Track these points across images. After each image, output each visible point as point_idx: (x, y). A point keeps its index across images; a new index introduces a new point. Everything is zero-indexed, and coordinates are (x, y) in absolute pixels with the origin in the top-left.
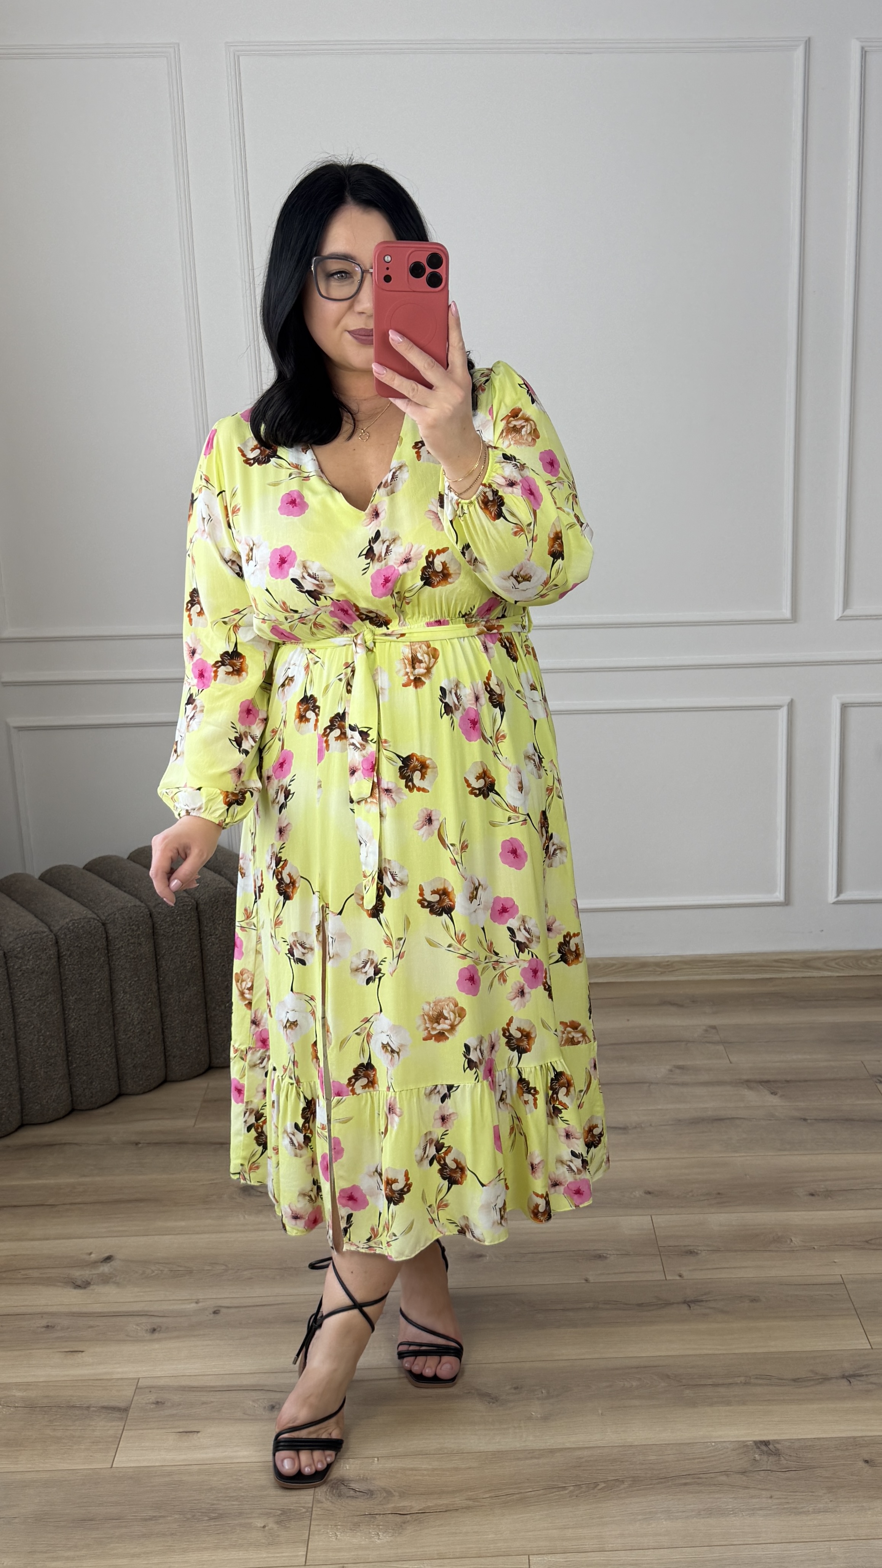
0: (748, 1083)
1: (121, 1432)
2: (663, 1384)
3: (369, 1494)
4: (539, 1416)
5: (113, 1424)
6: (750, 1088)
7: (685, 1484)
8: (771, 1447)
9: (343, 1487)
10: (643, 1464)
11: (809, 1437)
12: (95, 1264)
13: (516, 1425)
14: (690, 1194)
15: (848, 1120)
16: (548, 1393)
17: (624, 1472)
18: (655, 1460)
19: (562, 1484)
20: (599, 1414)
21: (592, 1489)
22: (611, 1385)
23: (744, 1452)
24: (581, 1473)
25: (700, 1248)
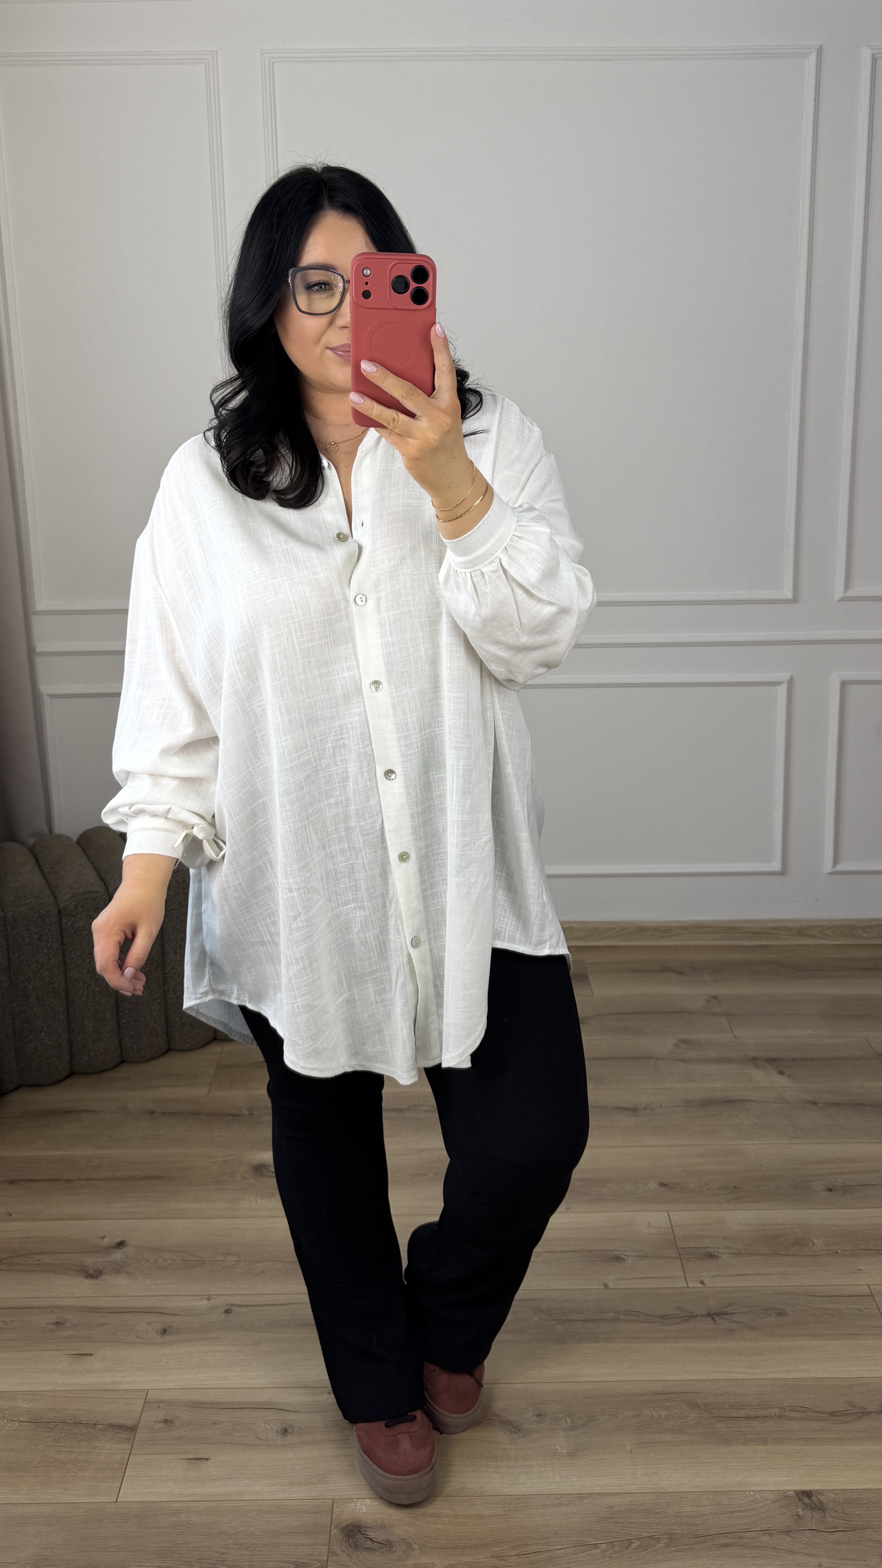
0: (755, 1061)
1: (128, 1457)
2: (693, 1415)
3: (388, 1546)
4: (564, 1451)
5: (121, 1446)
6: (757, 1067)
7: (726, 1545)
8: (814, 1499)
9: (359, 1536)
10: (678, 1517)
12: (106, 1250)
13: (541, 1462)
14: (707, 1187)
15: (858, 1105)
16: (572, 1422)
17: (658, 1527)
18: (691, 1513)
19: (592, 1540)
20: (628, 1451)
21: (626, 1549)
22: (638, 1416)
23: (784, 1506)
24: (614, 1526)
25: (721, 1251)
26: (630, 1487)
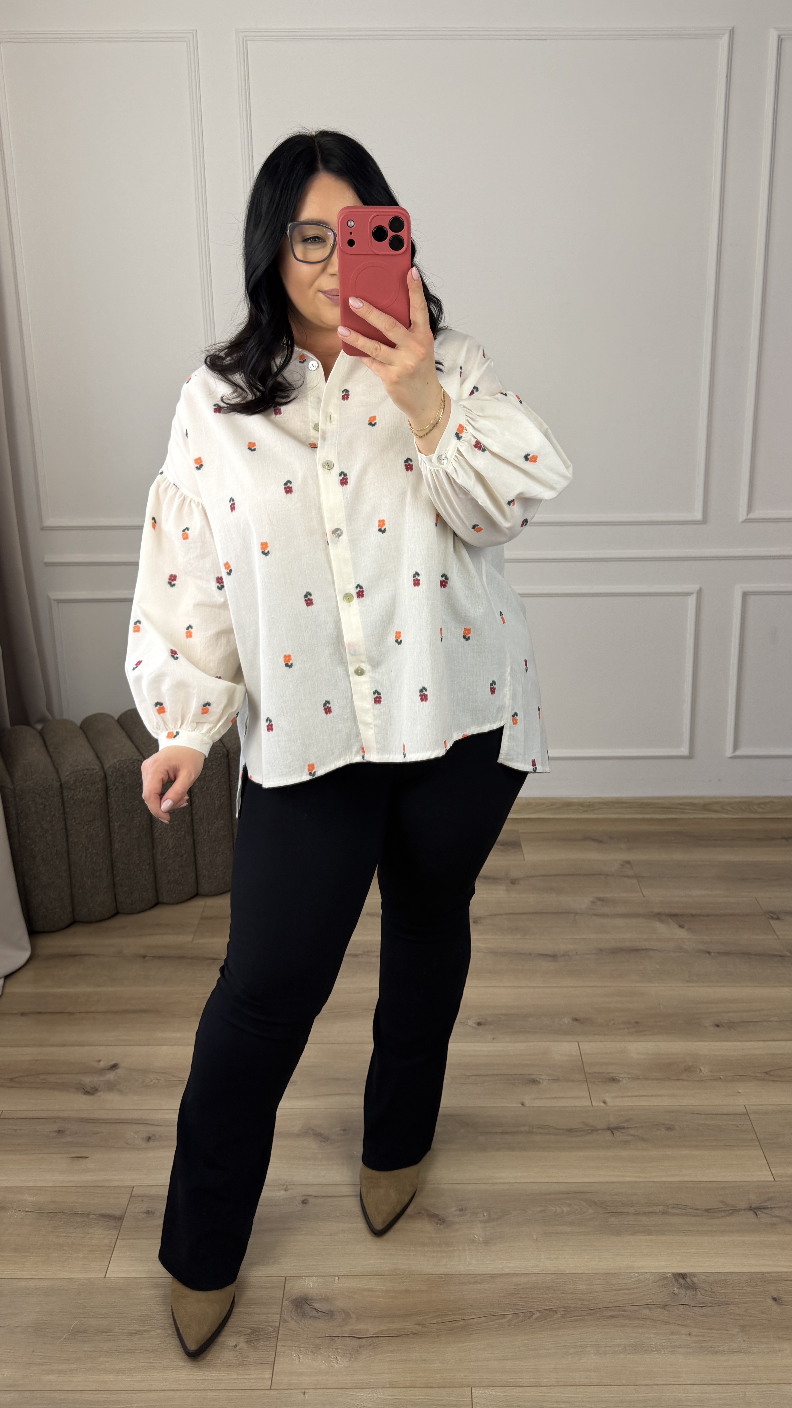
0: (659, 916)
1: (115, 1242)
2: (591, 1211)
3: (330, 1314)
4: (481, 1239)
5: (109, 1232)
6: (661, 921)
7: (612, 1317)
8: (688, 1280)
9: (306, 1306)
10: (572, 1293)
11: (721, 1270)
12: (103, 1071)
13: (460, 1248)
14: (612, 1022)
15: (746, 955)
16: (489, 1216)
17: (557, 1302)
18: (585, 1290)
19: (502, 1311)
20: (534, 1240)
21: (528, 1319)
22: (544, 1211)
23: (664, 1285)
24: (519, 1301)
25: (621, 1076)
26: (534, 1269)
